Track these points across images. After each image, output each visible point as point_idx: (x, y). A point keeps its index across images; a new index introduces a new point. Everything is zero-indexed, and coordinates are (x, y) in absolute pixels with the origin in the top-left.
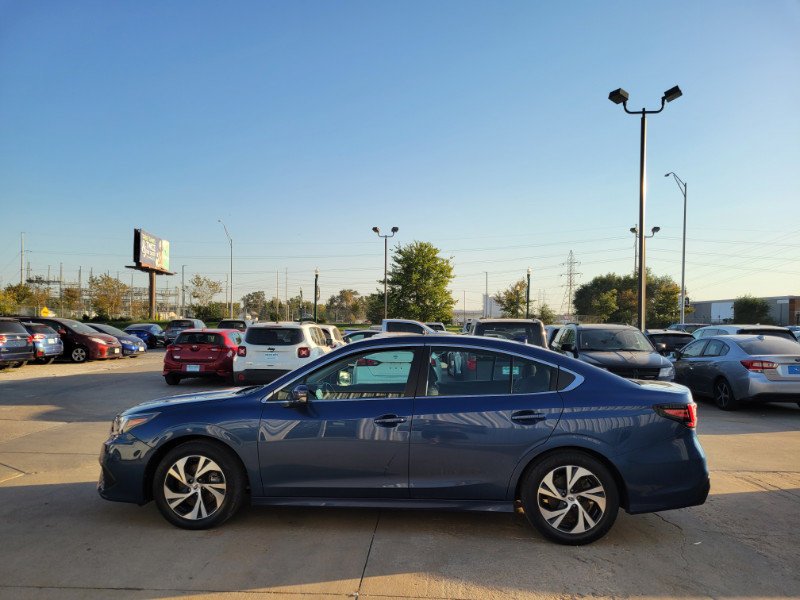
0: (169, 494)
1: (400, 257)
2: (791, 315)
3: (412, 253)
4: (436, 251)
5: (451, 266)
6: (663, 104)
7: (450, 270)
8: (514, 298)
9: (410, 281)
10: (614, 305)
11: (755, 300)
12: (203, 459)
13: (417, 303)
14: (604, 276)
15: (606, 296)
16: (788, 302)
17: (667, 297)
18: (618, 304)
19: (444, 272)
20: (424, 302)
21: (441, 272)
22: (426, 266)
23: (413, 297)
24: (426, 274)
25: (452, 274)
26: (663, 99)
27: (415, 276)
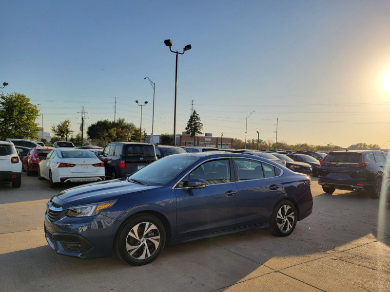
0: (129, 247)
1: (3, 101)
2: (181, 142)
3: (11, 99)
4: (28, 100)
5: (38, 109)
6: (184, 51)
7: (37, 112)
8: (63, 129)
9: (12, 115)
10: (115, 135)
11: (169, 135)
12: (148, 224)
13: (15, 129)
14: (103, 121)
15: (111, 131)
16: (179, 137)
17: (136, 133)
18: (116, 135)
19: (33, 112)
20: (20, 129)
21: (32, 112)
22: (22, 108)
23: (12, 125)
24: (21, 113)
25: (39, 114)
26: (184, 49)
27: (15, 113)
